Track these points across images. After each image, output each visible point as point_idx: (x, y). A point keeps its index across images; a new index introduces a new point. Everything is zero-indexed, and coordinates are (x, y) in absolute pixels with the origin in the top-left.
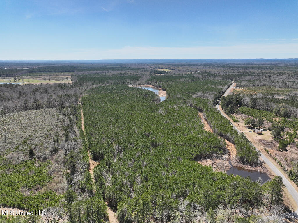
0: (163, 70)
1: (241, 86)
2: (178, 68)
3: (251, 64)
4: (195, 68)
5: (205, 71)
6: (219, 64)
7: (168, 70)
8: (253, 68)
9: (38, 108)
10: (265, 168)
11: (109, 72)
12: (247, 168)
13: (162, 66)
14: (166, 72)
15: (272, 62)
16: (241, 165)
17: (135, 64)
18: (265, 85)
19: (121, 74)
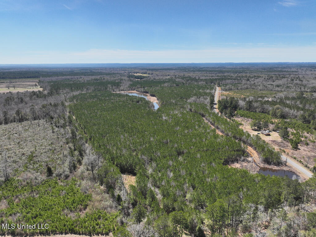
0: (138, 74)
1: (226, 90)
2: (154, 72)
3: (224, 68)
4: (172, 73)
5: (184, 75)
6: (193, 68)
7: (145, 75)
8: (228, 72)
9: (21, 120)
10: (290, 167)
11: (81, 78)
12: (274, 169)
13: (137, 71)
14: (144, 77)
15: (243, 66)
16: (267, 166)
17: (106, 69)
18: (247, 88)
19: (97, 80)
